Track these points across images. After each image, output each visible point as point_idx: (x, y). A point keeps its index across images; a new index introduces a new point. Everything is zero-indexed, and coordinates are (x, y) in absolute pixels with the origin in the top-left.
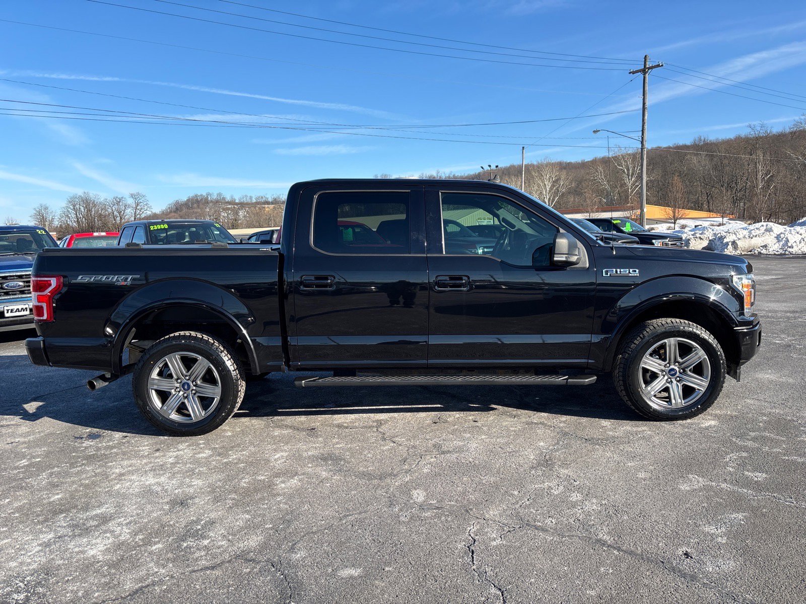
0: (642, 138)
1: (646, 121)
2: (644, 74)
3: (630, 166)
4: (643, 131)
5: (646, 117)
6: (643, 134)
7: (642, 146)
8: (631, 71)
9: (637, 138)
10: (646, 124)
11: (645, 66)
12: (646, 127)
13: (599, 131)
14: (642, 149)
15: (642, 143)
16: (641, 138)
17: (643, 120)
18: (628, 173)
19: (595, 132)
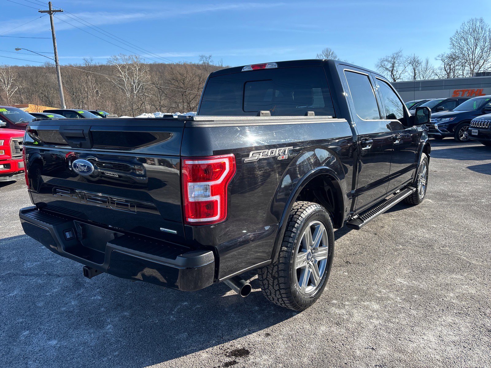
0: (56, 58)
1: (56, 47)
2: (51, 14)
3: (5, 77)
4: (55, 53)
5: (56, 44)
6: (55, 56)
7: (56, 64)
8: (40, 10)
9: (52, 58)
10: (57, 49)
11: (50, 9)
12: (57, 51)
13: (20, 49)
14: (57, 66)
15: (56, 61)
16: (54, 58)
17: (54, 46)
18: (5, 82)
19: (16, 49)
